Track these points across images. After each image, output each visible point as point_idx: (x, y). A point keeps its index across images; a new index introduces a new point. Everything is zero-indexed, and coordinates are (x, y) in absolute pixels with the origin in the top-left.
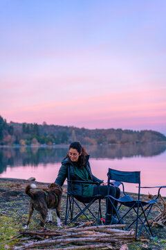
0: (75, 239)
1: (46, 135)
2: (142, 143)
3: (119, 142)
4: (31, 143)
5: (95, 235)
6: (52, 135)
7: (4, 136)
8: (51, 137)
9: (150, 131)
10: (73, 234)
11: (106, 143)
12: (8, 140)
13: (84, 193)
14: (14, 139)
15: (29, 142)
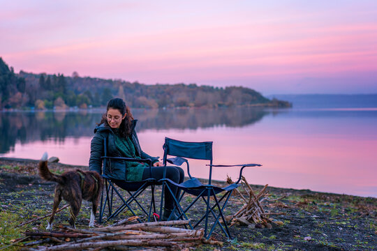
0: (110, 242)
1: (77, 92)
2: (228, 106)
3: (192, 104)
4: (53, 106)
5: (141, 236)
6: (88, 93)
7: (11, 94)
8: (86, 96)
9: (241, 88)
10: (108, 234)
11: (173, 105)
12: (16, 101)
13: (129, 177)
14: (26, 98)
15: (51, 103)
